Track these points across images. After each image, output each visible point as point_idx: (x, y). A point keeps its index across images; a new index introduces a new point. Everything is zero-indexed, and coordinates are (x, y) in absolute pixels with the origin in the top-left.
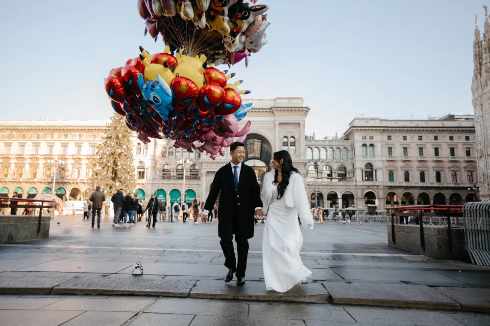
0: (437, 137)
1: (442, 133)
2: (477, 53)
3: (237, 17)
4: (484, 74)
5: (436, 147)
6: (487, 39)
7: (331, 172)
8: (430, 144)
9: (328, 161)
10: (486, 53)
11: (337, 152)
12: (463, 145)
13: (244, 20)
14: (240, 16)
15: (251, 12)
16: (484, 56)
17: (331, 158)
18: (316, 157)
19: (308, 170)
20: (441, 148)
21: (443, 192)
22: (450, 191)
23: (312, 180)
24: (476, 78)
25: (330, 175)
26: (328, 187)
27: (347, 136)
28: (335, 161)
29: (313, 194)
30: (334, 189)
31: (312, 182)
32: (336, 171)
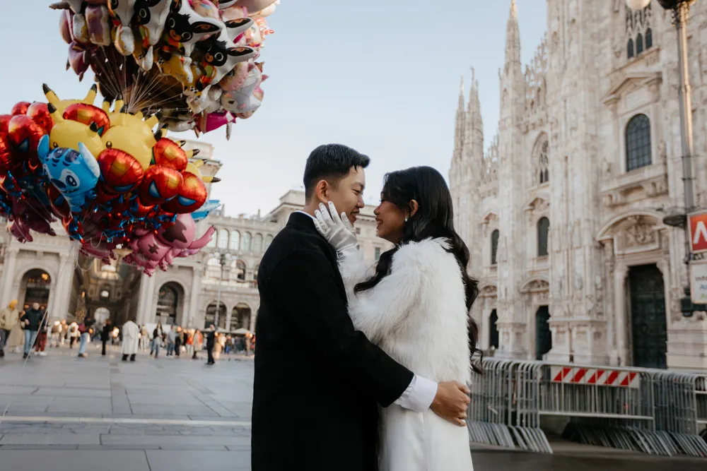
2: (460, 127)
3: (206, 61)
4: (465, 158)
6: (471, 111)
7: (244, 271)
9: (240, 253)
10: (469, 130)
13: (216, 67)
14: (211, 59)
15: (228, 56)
16: (467, 133)
17: (247, 249)
18: (223, 245)
19: (206, 264)
23: (212, 282)
24: (456, 162)
25: (241, 277)
26: (236, 296)
27: (275, 216)
28: (252, 254)
29: (210, 306)
30: (246, 299)
31: (212, 285)
32: (252, 271)
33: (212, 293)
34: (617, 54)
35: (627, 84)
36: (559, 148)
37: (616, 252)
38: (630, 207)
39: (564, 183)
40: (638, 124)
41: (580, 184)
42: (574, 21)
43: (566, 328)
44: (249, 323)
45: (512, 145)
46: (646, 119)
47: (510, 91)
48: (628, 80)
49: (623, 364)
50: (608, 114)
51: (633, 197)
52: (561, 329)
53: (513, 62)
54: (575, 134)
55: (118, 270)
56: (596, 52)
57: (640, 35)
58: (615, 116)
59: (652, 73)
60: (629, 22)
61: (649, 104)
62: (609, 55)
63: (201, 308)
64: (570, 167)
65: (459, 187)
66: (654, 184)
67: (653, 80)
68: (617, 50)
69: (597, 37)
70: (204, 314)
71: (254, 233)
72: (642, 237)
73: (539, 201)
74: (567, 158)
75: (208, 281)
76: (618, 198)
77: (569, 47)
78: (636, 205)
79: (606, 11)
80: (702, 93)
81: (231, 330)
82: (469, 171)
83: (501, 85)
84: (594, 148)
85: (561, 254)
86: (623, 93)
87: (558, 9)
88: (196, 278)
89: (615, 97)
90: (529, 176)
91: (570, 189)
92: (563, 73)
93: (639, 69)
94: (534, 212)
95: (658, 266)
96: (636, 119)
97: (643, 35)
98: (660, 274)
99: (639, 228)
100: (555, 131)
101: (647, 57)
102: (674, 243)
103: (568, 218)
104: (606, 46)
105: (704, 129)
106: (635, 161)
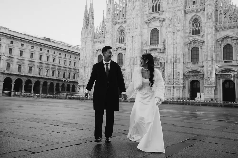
0: (42, 49)
1: (45, 47)
2: (86, 16)
5: (41, 54)
8: (38, 52)
10: (91, 18)
12: (53, 56)
20: (43, 55)
21: (40, 80)
22: (44, 80)
34: (149, 9)
35: (154, 19)
36: (130, 33)
39: (132, 45)
40: (155, 31)
41: (137, 46)
45: (111, 29)
46: (157, 30)
47: (111, 9)
50: (146, 26)
54: (136, 30)
56: (143, 6)
57: (156, 5)
58: (148, 27)
59: (162, 18)
61: (159, 26)
62: (147, 8)
64: (134, 40)
65: (86, 38)
66: (160, 50)
67: (162, 20)
68: (150, 7)
73: (120, 48)
74: (133, 37)
78: (153, 54)
80: (177, 28)
82: (91, 33)
83: (107, 7)
84: (142, 36)
85: (129, 66)
86: (151, 21)
89: (149, 22)
90: (116, 39)
91: (134, 47)
92: (133, 10)
93: (156, 15)
94: (117, 51)
96: (155, 29)
97: (158, 5)
100: (129, 28)
101: (160, 13)
103: (132, 55)
104: (146, 5)
105: (177, 38)
106: (153, 42)
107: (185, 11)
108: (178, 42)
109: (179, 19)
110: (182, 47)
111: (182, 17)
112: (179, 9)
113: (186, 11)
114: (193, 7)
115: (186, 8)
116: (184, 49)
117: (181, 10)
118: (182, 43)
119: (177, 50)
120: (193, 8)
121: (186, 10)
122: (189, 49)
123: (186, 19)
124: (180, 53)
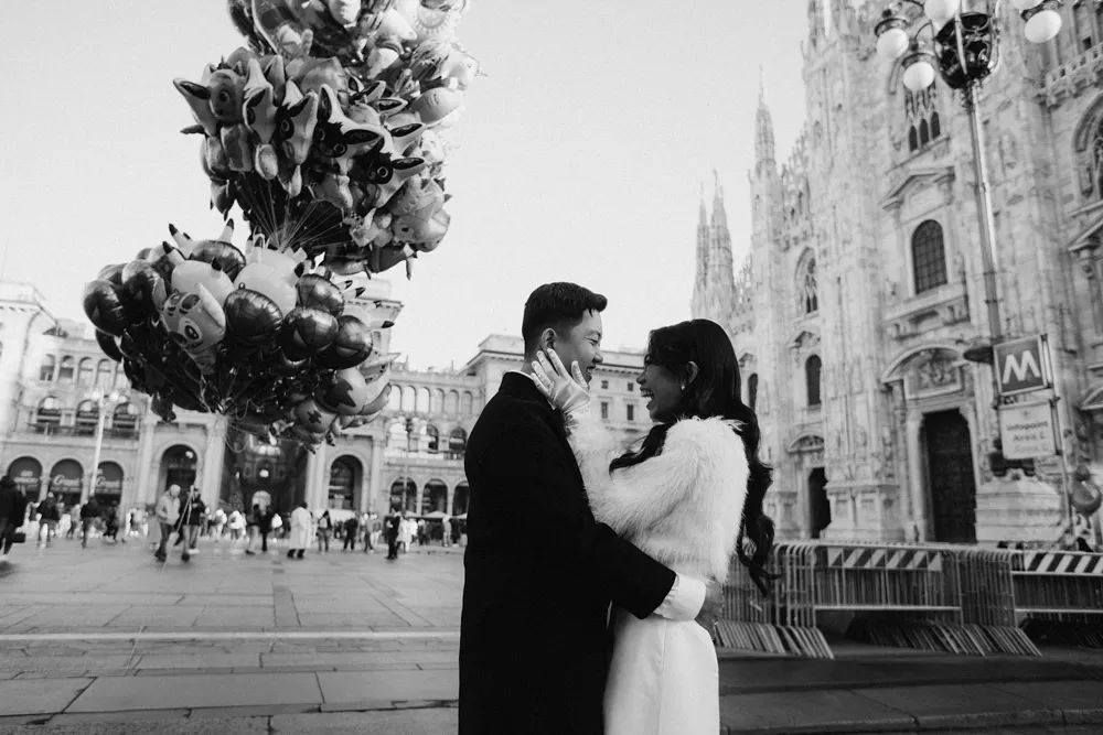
2: (702, 245)
3: (368, 179)
4: (710, 284)
6: (716, 225)
7: (437, 438)
9: (431, 416)
10: (714, 248)
11: (451, 399)
14: (373, 176)
15: (395, 170)
16: (711, 252)
17: (439, 410)
18: (408, 407)
19: (388, 432)
23: (397, 454)
24: (699, 290)
25: (433, 446)
26: (428, 470)
27: (474, 367)
28: (445, 417)
29: (396, 484)
30: (440, 474)
31: (398, 459)
32: (447, 439)
33: (397, 468)
34: (897, 146)
35: (910, 184)
36: (829, 267)
37: (908, 397)
38: (923, 338)
39: (838, 312)
40: (928, 234)
41: (859, 311)
42: (840, 106)
43: (847, 496)
44: (446, 504)
45: (770, 267)
46: (937, 227)
47: (764, 198)
48: (913, 177)
49: (922, 539)
50: (889, 222)
51: (925, 325)
52: (842, 497)
53: (766, 161)
54: (848, 248)
55: (280, 443)
56: (870, 144)
57: (924, 121)
58: (899, 224)
59: (941, 169)
60: (910, 105)
61: (940, 207)
62: (887, 148)
63: (384, 488)
64: (844, 291)
67: (944, 177)
68: (897, 140)
69: (871, 126)
70: (389, 495)
71: (447, 390)
72: (939, 376)
73: (807, 335)
74: (839, 279)
75: (392, 453)
76: (907, 328)
77: (836, 140)
78: (930, 336)
79: (880, 93)
80: (1006, 191)
81: (423, 514)
82: (717, 303)
83: (752, 190)
84: (873, 266)
85: (838, 402)
86: (907, 193)
87: (819, 93)
88: (377, 449)
89: (897, 200)
90: (793, 305)
91: (846, 319)
92: (830, 172)
93: (925, 163)
94: (801, 350)
95: (961, 412)
96: (925, 228)
97: (929, 121)
98: (964, 423)
99: (935, 366)
100: (822, 247)
101: (935, 149)
102: (980, 382)
103: (844, 355)
104: (882, 137)
105: (1011, 236)
106: (926, 281)
107: (1042, 99)
108: (1019, 253)
109: (1006, 146)
110: (1043, 275)
111: (1027, 129)
112: (1003, 103)
113: (1045, 96)
114: (1079, 67)
115: (1043, 85)
116: (1067, 281)
117: (1014, 102)
118: (1040, 253)
119: (1019, 296)
120: (1079, 73)
121: (1049, 94)
122: (1090, 274)
123: (1059, 135)
124: (1037, 306)
